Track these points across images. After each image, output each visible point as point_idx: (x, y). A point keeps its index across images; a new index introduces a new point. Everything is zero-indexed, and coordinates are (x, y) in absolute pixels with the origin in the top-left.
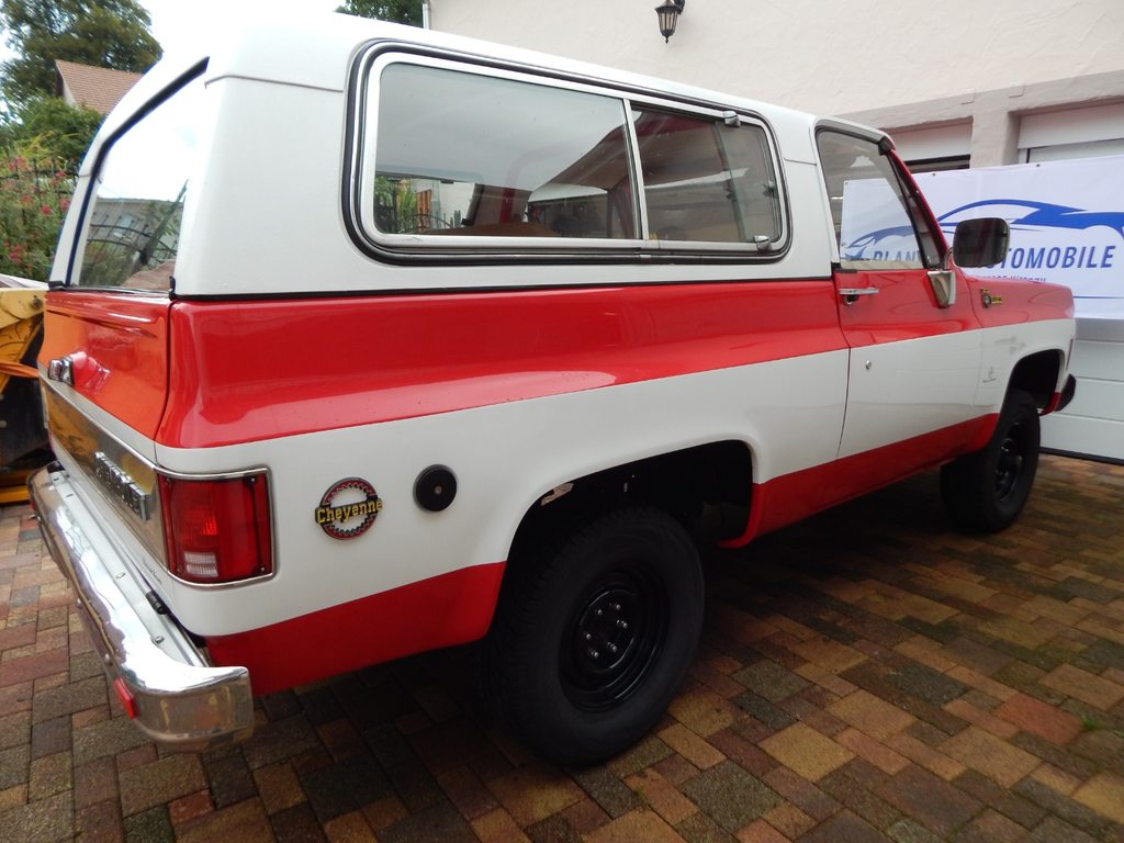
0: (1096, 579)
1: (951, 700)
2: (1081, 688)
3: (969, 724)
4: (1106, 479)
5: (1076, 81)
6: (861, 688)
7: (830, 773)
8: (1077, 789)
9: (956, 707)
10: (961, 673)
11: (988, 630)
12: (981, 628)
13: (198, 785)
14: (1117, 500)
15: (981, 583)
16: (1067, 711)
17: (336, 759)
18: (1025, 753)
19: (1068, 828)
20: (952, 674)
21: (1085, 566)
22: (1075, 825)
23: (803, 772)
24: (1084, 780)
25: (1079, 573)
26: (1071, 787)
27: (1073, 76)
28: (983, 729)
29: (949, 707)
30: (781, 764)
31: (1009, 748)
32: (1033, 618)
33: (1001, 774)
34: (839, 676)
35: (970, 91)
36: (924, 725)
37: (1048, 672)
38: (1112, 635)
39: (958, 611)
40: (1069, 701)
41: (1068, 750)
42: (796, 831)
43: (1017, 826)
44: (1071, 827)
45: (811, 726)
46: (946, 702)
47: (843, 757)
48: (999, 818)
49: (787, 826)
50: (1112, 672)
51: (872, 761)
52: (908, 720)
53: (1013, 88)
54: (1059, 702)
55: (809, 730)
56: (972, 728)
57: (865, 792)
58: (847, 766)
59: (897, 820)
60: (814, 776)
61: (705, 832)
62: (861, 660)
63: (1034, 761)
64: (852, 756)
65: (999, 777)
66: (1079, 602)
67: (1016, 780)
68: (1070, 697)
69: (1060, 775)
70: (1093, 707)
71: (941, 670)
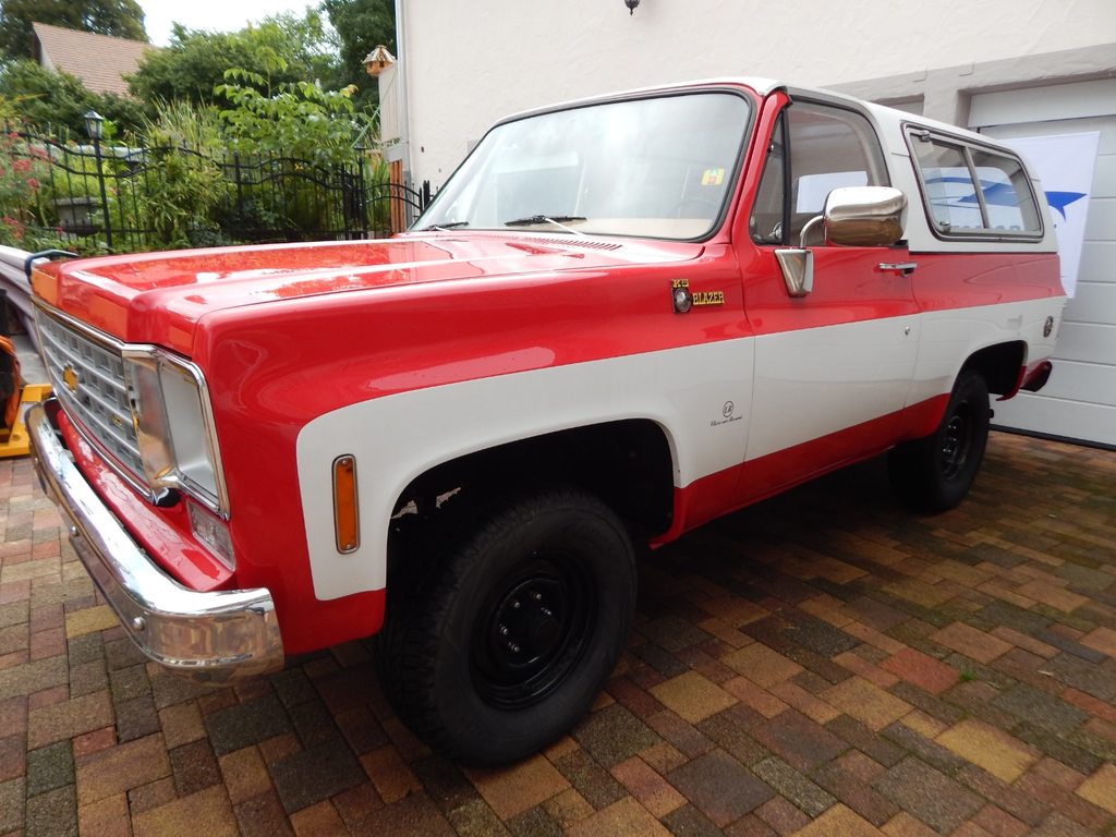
0: (1006, 546)
1: (842, 652)
2: (968, 643)
3: (852, 675)
4: (1039, 454)
5: (1024, 60)
6: (757, 641)
7: (711, 717)
8: (941, 733)
9: (845, 659)
10: (856, 628)
11: (892, 591)
12: (885, 589)
13: (104, 722)
14: (1045, 473)
15: (895, 548)
16: (949, 664)
17: (241, 699)
18: (900, 701)
19: (924, 767)
20: (847, 630)
21: (999, 534)
22: (931, 765)
23: (686, 715)
24: (950, 724)
25: (991, 540)
26: (936, 731)
27: (1022, 55)
28: (864, 679)
29: (837, 659)
30: (666, 708)
31: (886, 696)
32: (937, 580)
33: (874, 719)
34: (740, 630)
35: (922, 69)
36: (810, 674)
37: (940, 628)
38: (1009, 596)
39: (867, 573)
40: (954, 655)
41: (942, 699)
42: (667, 767)
43: (877, 764)
44: (927, 766)
45: (702, 674)
46: (836, 654)
47: (726, 702)
48: (861, 757)
49: (660, 762)
50: (1000, 630)
51: (752, 706)
52: (796, 669)
53: (962, 67)
54: (943, 656)
55: (700, 678)
56: (854, 678)
57: (740, 733)
58: (728, 710)
59: (764, 758)
60: (695, 718)
61: (581, 767)
62: (763, 616)
63: (908, 707)
64: (735, 701)
65: (870, 721)
66: (985, 566)
67: (886, 724)
68: (955, 652)
69: (928, 720)
70: (974, 660)
71: (838, 626)
